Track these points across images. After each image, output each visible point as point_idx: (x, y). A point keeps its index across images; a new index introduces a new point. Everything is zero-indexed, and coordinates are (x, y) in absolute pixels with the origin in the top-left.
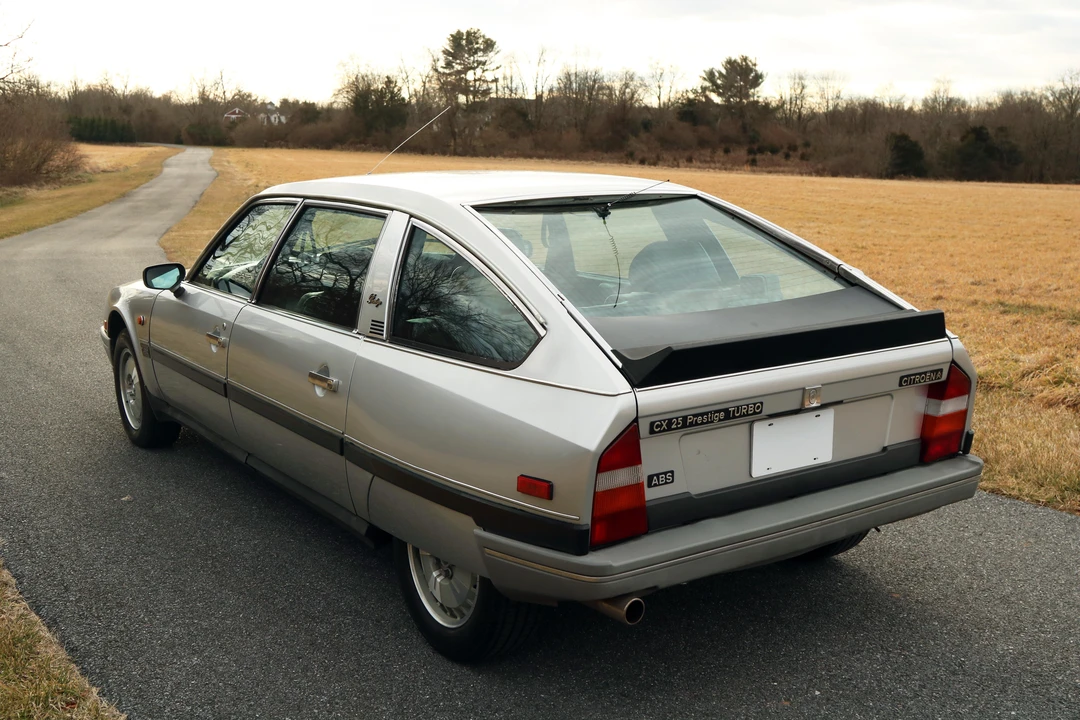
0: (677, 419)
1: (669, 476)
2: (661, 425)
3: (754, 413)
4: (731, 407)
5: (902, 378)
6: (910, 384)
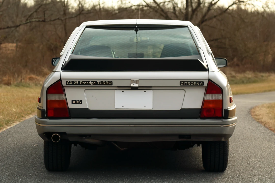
0: (76, 81)
1: (80, 102)
2: (70, 83)
3: (109, 85)
4: (98, 81)
5: (181, 82)
6: (185, 85)
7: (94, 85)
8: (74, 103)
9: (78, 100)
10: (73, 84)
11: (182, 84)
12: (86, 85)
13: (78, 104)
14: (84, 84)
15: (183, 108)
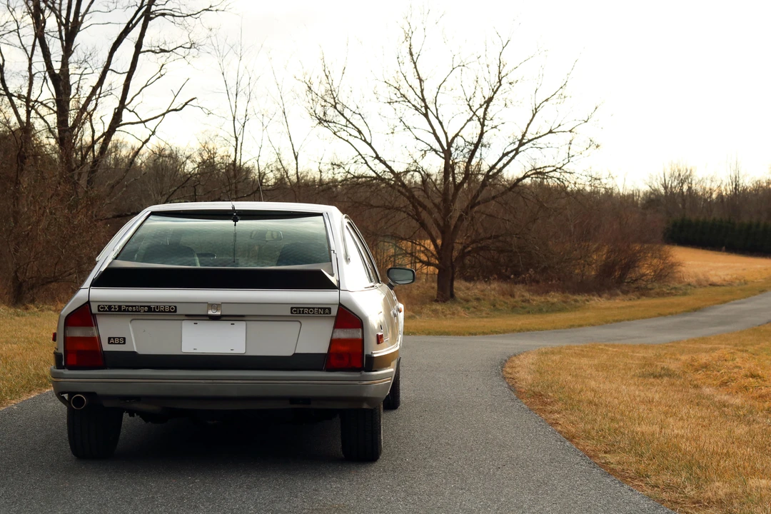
0: (115, 306)
1: (123, 341)
2: (104, 308)
3: (170, 311)
4: (153, 305)
5: (292, 308)
6: (300, 313)
7: (145, 311)
8: (112, 343)
9: (119, 338)
10: (110, 310)
11: (295, 311)
12: (132, 311)
13: (119, 343)
14: (128, 311)
15: (297, 352)
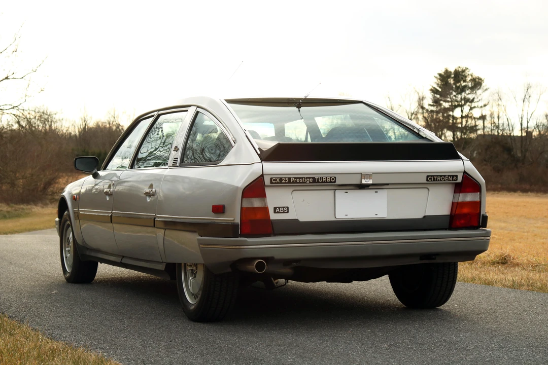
0: (285, 178)
1: (286, 210)
2: (276, 180)
3: (331, 182)
4: (317, 177)
5: (428, 176)
6: (434, 181)
7: (310, 182)
8: (278, 212)
9: (284, 207)
10: (281, 183)
11: (430, 179)
12: (300, 183)
13: (284, 212)
14: (296, 182)
15: (427, 214)
